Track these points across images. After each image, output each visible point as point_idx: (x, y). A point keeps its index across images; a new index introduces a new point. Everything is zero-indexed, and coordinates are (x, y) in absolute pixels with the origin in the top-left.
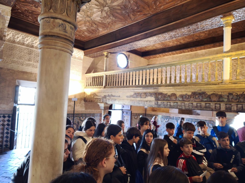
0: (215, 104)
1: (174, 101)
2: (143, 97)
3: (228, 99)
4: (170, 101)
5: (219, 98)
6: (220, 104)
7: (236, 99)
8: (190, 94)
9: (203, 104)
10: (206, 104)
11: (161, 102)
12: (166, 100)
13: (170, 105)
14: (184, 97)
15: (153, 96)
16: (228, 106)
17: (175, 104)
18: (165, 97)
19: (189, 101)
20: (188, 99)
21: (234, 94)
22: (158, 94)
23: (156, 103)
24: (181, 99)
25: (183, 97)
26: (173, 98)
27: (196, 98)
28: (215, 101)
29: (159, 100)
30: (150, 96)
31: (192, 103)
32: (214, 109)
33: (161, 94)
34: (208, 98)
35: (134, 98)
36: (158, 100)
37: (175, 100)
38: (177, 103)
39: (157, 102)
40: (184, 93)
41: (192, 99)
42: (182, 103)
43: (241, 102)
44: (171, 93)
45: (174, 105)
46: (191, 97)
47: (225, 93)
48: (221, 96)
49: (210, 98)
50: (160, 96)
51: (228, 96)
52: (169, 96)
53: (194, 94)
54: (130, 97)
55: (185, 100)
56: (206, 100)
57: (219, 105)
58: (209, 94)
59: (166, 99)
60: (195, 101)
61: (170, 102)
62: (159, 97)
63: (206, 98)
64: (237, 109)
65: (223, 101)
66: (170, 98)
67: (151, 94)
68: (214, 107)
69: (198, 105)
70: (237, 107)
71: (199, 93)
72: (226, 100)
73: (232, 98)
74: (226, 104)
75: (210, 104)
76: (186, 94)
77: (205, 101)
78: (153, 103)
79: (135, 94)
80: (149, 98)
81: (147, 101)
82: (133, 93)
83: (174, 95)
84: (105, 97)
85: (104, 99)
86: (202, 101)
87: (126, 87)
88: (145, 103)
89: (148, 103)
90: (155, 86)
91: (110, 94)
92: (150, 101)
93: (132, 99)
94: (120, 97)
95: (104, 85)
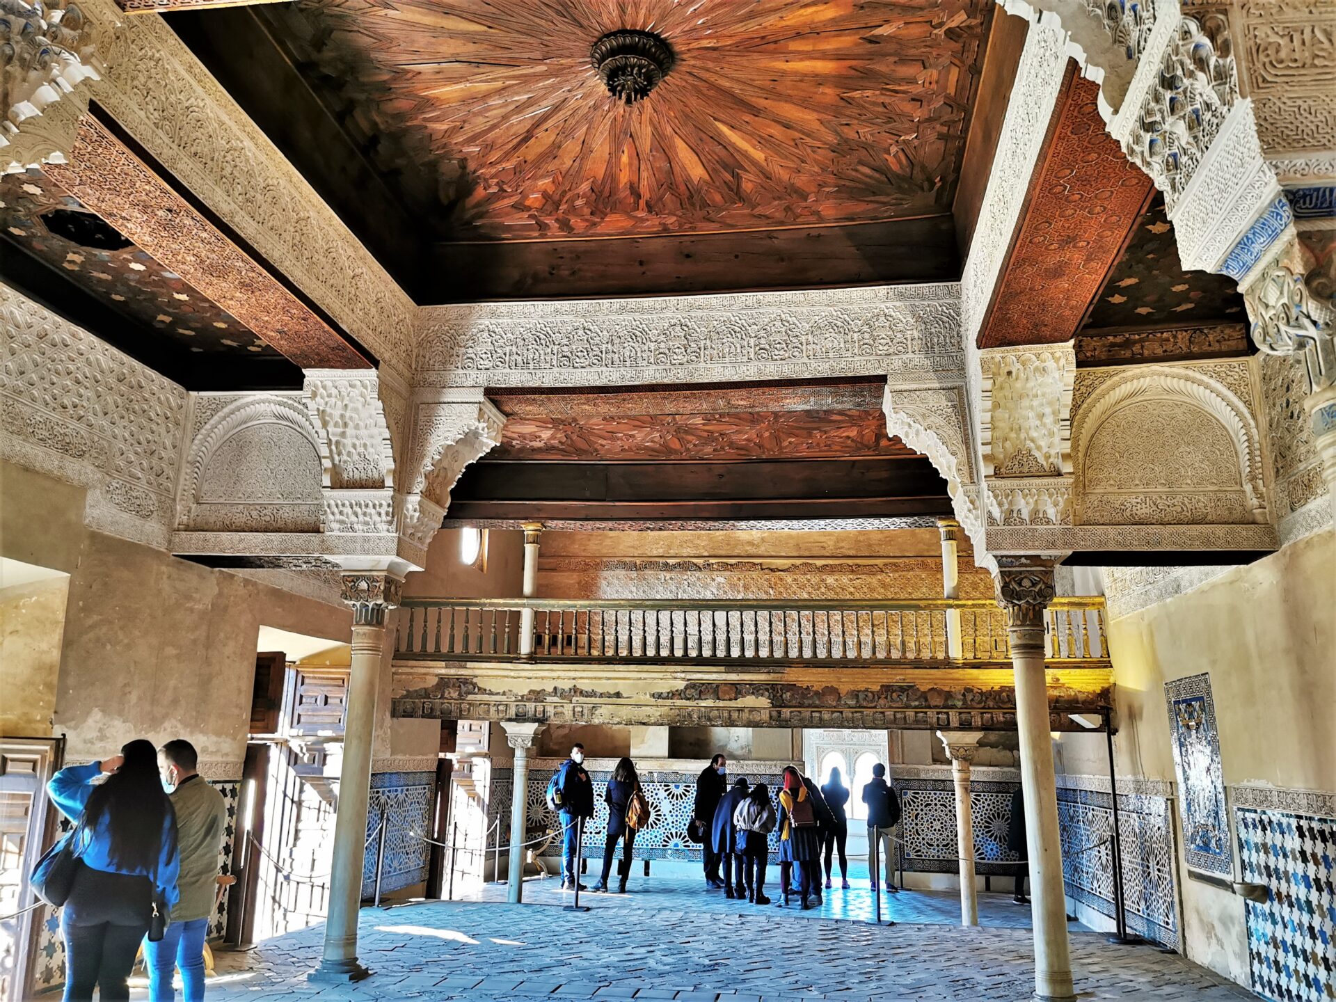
0: (938, 713)
1: (832, 708)
2: (727, 697)
3: (965, 701)
4: (823, 707)
5: (946, 700)
6: (947, 713)
7: (980, 703)
8: (876, 688)
9: (910, 713)
10: (916, 713)
11: (791, 712)
12: (809, 706)
13: (821, 719)
14: (861, 696)
15: (762, 695)
16: (963, 716)
17: (836, 715)
18: (804, 696)
19: (875, 707)
20: (872, 701)
21: (976, 690)
22: (779, 687)
23: (774, 714)
24: (852, 702)
25: (857, 695)
26: (831, 700)
27: (892, 700)
28: (936, 707)
29: (785, 707)
30: (753, 693)
31: (883, 713)
32: (935, 726)
33: (791, 687)
34: (922, 700)
35: (688, 699)
36: (781, 707)
37: (834, 704)
38: (841, 712)
39: (779, 712)
40: (862, 687)
41: (882, 702)
42: (856, 712)
43: (989, 708)
44: (824, 685)
45: (832, 720)
46: (879, 698)
47: (958, 688)
48: (949, 695)
49: (926, 700)
50: (787, 695)
51: (964, 695)
52: (817, 693)
53: (887, 689)
54: (667, 698)
55: (865, 704)
56: (917, 703)
57: (945, 716)
58: (922, 689)
59: (807, 702)
60: (891, 707)
61: (820, 712)
62: (784, 696)
63: (916, 700)
64: (982, 724)
65: (953, 707)
66: (819, 699)
67: (756, 689)
68: (935, 720)
69: (899, 715)
70: (982, 718)
71: (900, 687)
72: (959, 704)
73: (972, 700)
74: (960, 713)
75: (926, 713)
76: (867, 690)
77: (916, 707)
78: (765, 716)
79: (692, 685)
80: (749, 701)
81: (740, 710)
82: (681, 685)
83: (832, 691)
84: (537, 696)
85: (531, 706)
86: (907, 707)
87: (644, 661)
88: (735, 715)
89: (745, 715)
90: (771, 663)
91: (566, 685)
92: (752, 710)
93: (679, 702)
94: (618, 695)
95: (525, 646)
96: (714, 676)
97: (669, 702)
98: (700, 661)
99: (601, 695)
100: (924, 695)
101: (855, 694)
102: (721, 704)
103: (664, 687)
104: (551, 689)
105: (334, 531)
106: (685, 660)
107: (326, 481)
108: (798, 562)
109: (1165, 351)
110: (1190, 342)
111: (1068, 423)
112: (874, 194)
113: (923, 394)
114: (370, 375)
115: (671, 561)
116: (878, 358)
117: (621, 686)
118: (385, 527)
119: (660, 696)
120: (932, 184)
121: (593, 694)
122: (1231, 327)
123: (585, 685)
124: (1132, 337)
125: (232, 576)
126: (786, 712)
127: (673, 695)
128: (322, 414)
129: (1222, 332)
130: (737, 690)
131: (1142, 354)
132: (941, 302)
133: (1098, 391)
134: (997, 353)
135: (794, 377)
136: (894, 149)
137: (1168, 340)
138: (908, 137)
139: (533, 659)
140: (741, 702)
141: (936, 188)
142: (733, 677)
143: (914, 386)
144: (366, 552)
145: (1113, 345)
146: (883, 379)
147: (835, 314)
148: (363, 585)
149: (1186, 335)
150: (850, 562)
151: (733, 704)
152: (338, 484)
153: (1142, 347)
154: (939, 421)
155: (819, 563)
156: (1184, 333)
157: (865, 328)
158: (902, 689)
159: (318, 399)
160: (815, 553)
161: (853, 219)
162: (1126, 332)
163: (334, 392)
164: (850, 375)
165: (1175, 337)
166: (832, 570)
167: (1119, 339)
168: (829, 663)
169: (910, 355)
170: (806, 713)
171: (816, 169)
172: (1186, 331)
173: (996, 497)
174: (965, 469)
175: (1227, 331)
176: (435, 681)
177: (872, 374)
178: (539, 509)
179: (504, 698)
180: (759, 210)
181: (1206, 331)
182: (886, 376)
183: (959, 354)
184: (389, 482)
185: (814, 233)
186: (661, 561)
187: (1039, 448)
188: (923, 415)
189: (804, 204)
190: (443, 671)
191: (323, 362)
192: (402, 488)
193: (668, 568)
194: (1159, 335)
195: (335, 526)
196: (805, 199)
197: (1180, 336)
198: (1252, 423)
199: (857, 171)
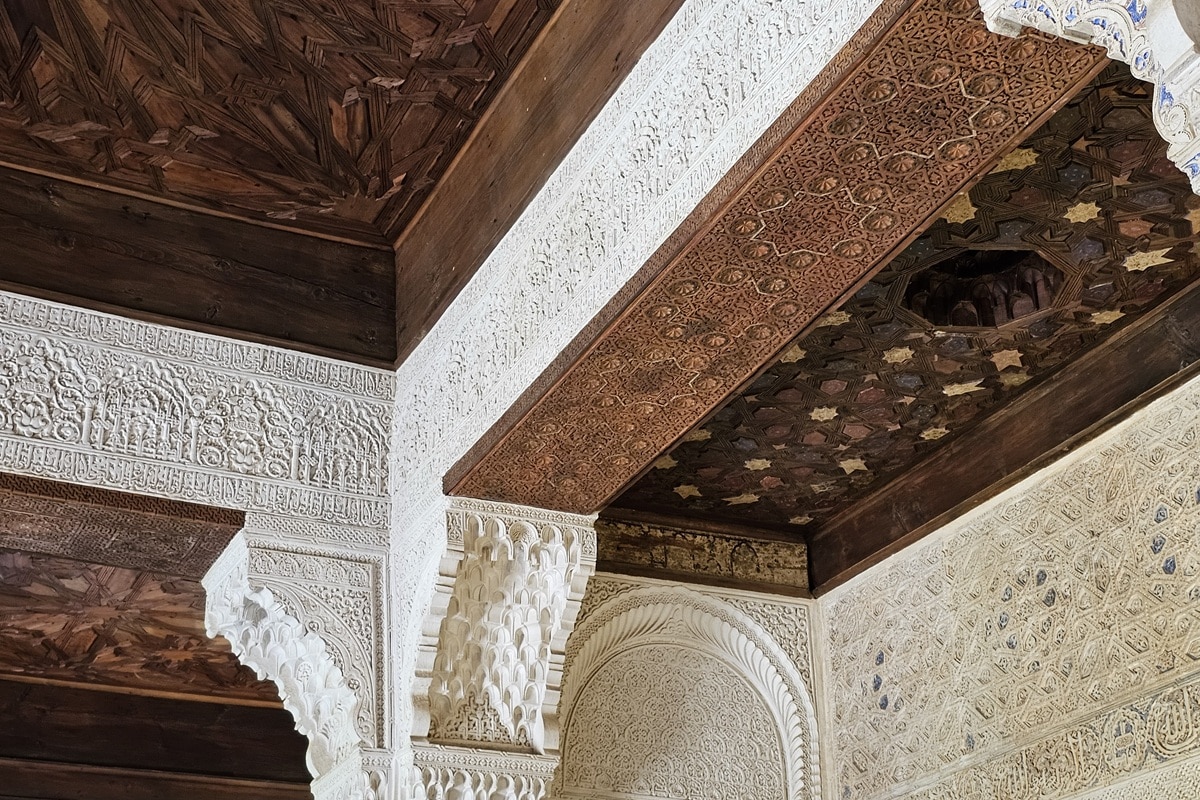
109: (697, 566)
110: (733, 560)
111: (562, 658)
112: (280, 168)
113: (310, 563)
116: (232, 475)
120: (386, 184)
122: (789, 547)
124: (652, 532)
129: (776, 552)
131: (664, 564)
132: (359, 399)
133: (597, 613)
134: (478, 509)
135: (57, 477)
136: (352, 95)
137: (701, 548)
138: (386, 83)
141: (387, 196)
143: (292, 544)
145: (625, 539)
146: (236, 519)
147: (158, 372)
149: (728, 546)
153: (666, 552)
154: (334, 619)
156: (725, 544)
157: (213, 414)
161: (217, 205)
162: (645, 522)
164: (172, 497)
165: (712, 546)
167: (634, 532)
169: (293, 483)
171: (197, 84)
172: (728, 540)
173: (427, 778)
174: (370, 719)
175: (784, 553)
177: (216, 504)
181: (754, 546)
182: (243, 514)
183: (381, 501)
185: (138, 209)
187: (507, 697)
188: (305, 603)
189: (140, 146)
194: (690, 538)
196: (147, 137)
197: (718, 547)
198: (809, 707)
199: (269, 112)
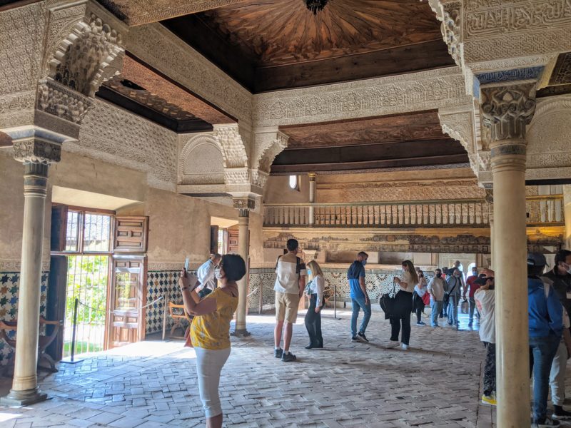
1: (436, 244)
2: (391, 240)
4: (432, 244)
8: (455, 236)
9: (470, 246)
10: (473, 246)
11: (418, 246)
12: (426, 244)
14: (449, 240)
15: (406, 239)
17: (437, 248)
18: (423, 240)
19: (455, 244)
20: (453, 242)
22: (413, 236)
23: (411, 247)
24: (444, 242)
26: (435, 241)
27: (462, 241)
29: (416, 244)
30: (402, 239)
31: (458, 246)
32: (482, 252)
33: (418, 236)
34: (476, 241)
35: (375, 241)
36: (414, 244)
38: (440, 246)
39: (413, 246)
40: (448, 236)
41: (458, 242)
42: (446, 246)
44: (432, 235)
46: (456, 240)
49: (478, 241)
50: (416, 239)
52: (429, 239)
53: (460, 237)
55: (450, 243)
58: (476, 236)
59: (425, 242)
60: (462, 244)
61: (431, 246)
63: (473, 241)
66: (430, 241)
67: (403, 237)
68: (481, 249)
75: (477, 246)
76: (451, 237)
77: (473, 244)
78: (407, 248)
79: (377, 236)
80: (400, 242)
81: (396, 245)
82: (372, 236)
83: (436, 237)
84: (316, 240)
85: (314, 244)
86: (469, 244)
87: (357, 226)
88: (394, 247)
89: (398, 247)
90: (410, 226)
91: (327, 236)
92: (402, 245)
93: (371, 242)
94: (347, 239)
95: (311, 222)
96: (385, 232)
97: (367, 242)
98: (380, 226)
99: (340, 240)
100: (477, 239)
101: (446, 239)
102: (388, 243)
103: (365, 236)
104: (321, 237)
105: (229, 183)
106: (374, 226)
107: (225, 166)
108: (435, 181)
113: (454, 116)
114: (235, 125)
115: (379, 183)
116: (435, 101)
117: (348, 236)
118: (245, 181)
119: (364, 240)
121: (337, 239)
123: (334, 236)
125: (199, 200)
126: (416, 246)
127: (368, 239)
128: (220, 141)
130: (395, 237)
135: (399, 112)
139: (314, 226)
140: (396, 242)
142: (393, 232)
143: (450, 113)
144: (240, 190)
147: (417, 83)
148: (240, 202)
150: (460, 180)
151: (393, 243)
152: (229, 166)
154: (460, 127)
155: (445, 181)
158: (467, 237)
159: (219, 136)
160: (443, 177)
161: (426, 40)
163: (224, 132)
164: (422, 110)
166: (450, 184)
168: (435, 226)
169: (449, 99)
170: (424, 246)
174: (471, 147)
176: (277, 235)
177: (432, 108)
178: (314, 167)
179: (304, 241)
180: (382, 42)
182: (438, 109)
184: (246, 165)
185: (408, 48)
186: (374, 183)
188: (454, 125)
189: (402, 37)
190: (281, 231)
191: (218, 122)
192: (250, 166)
193: (376, 186)
195: (229, 181)
196: (402, 35)
199: (421, 22)
